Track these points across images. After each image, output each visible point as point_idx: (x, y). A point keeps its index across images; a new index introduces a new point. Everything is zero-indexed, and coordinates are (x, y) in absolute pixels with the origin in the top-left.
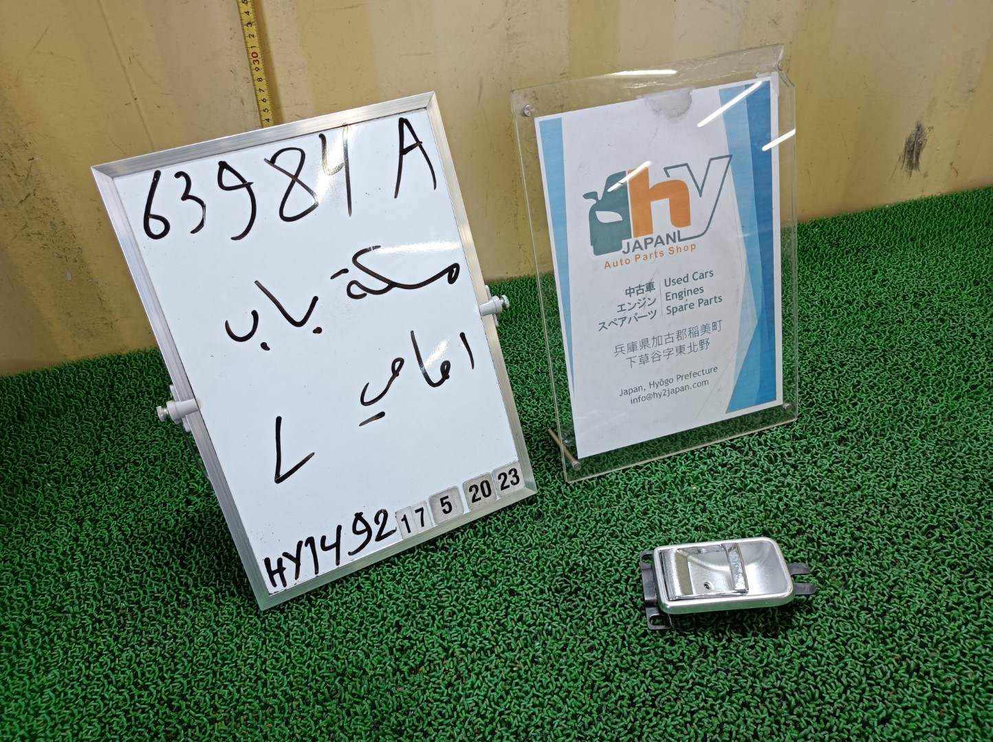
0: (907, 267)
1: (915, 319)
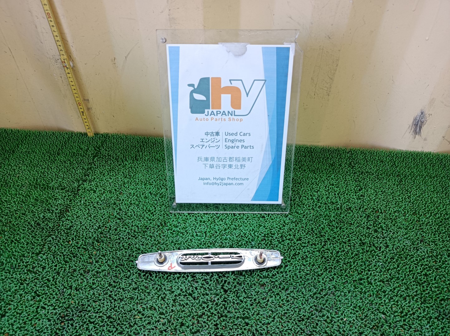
0: (382, 191)
1: (361, 225)
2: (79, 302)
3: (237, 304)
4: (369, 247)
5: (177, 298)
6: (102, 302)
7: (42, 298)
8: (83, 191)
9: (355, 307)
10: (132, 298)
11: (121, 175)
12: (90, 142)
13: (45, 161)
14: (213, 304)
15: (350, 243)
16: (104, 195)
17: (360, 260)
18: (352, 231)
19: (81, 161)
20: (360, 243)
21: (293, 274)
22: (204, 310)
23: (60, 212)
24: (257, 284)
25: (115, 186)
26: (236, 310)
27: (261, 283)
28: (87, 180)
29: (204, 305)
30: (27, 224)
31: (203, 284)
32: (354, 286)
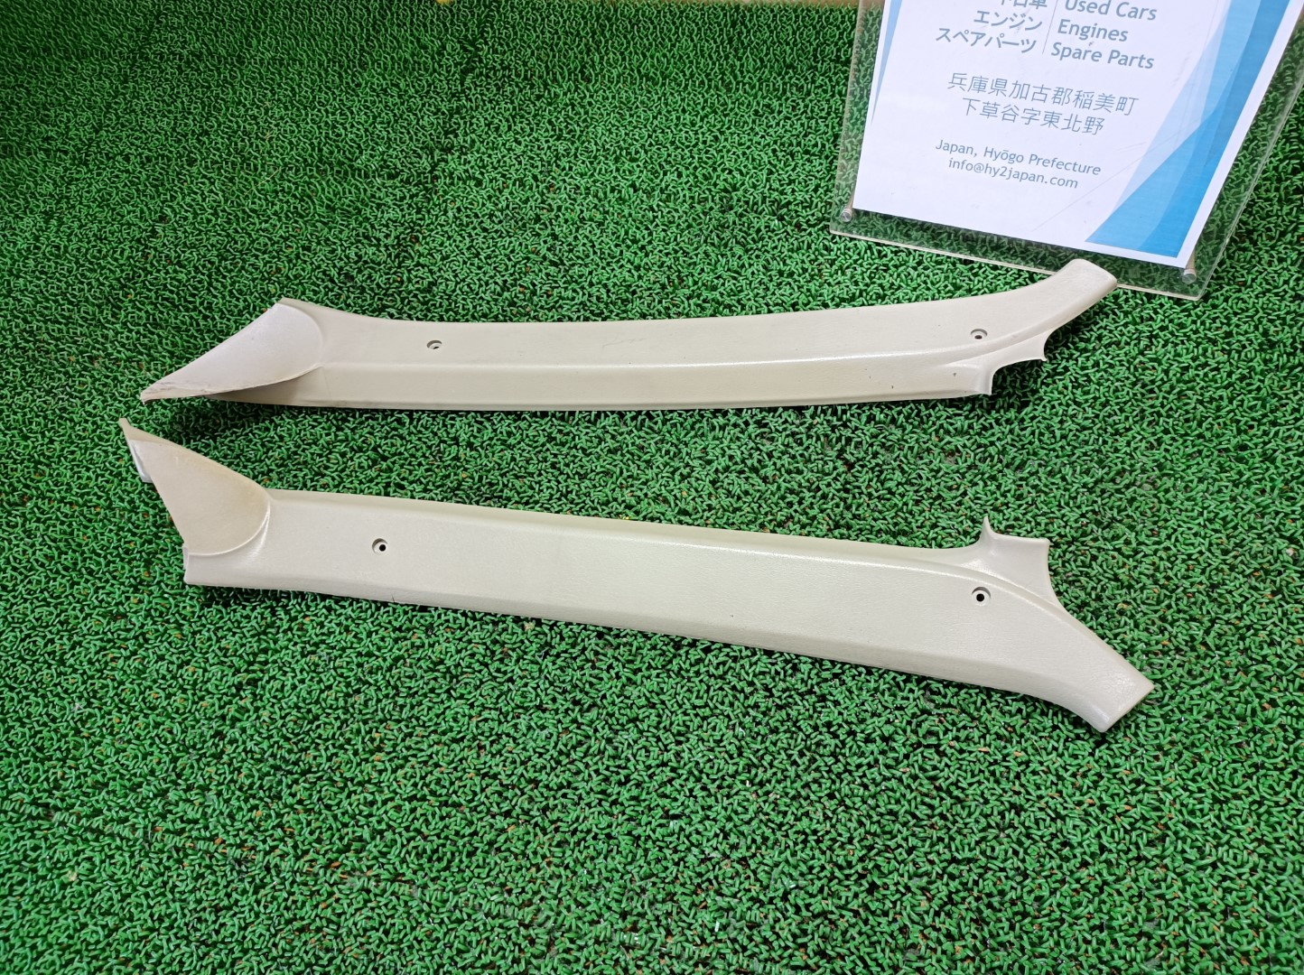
2: (481, 478)
3: (879, 498)
4: (1289, 355)
5: (722, 477)
6: (537, 479)
7: (394, 463)
8: (448, 181)
9: (1210, 521)
10: (607, 473)
11: (547, 130)
12: (445, 25)
13: (329, 89)
14: (814, 497)
15: (1228, 344)
16: (506, 192)
17: (1250, 392)
18: (1243, 306)
19: (429, 86)
20: (1260, 345)
21: (1042, 426)
22: (791, 511)
23: (399, 244)
24: (937, 451)
25: (532, 166)
26: (876, 515)
27: (948, 447)
28: (453, 146)
29: (790, 498)
30: (320, 275)
31: (787, 446)
32: (1220, 465)
